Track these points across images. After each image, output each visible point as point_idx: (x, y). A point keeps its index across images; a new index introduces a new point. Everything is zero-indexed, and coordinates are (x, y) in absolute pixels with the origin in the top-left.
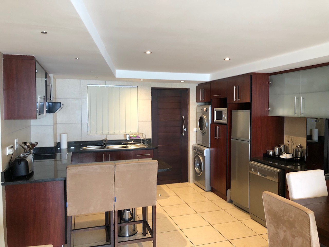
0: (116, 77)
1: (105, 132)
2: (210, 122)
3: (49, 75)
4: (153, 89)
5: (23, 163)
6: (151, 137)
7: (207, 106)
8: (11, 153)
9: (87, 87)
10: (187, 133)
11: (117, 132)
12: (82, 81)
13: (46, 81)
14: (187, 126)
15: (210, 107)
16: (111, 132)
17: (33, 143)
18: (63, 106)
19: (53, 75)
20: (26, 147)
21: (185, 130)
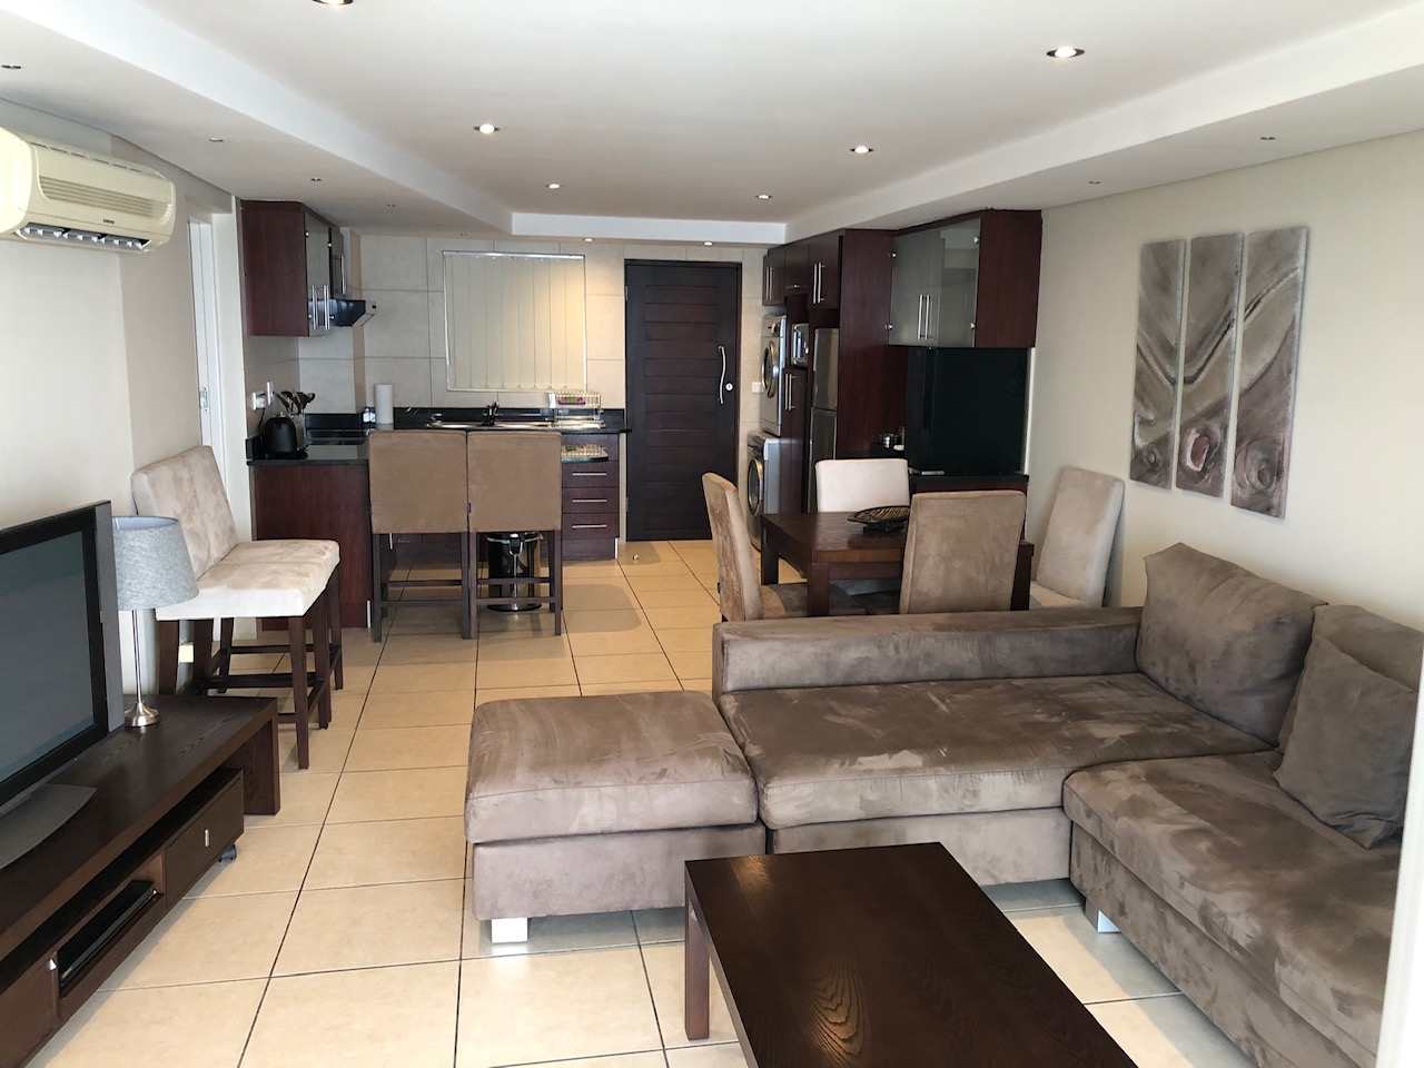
0: (513, 233)
1: (494, 387)
2: (782, 365)
3: (341, 229)
4: (631, 266)
5: (284, 428)
6: (622, 405)
7: (777, 319)
8: (262, 406)
9: (444, 257)
10: (734, 397)
11: (526, 386)
12: (429, 240)
13: (330, 248)
14: (734, 376)
15: (783, 322)
16: (511, 386)
17: (306, 393)
18: (373, 311)
19: (348, 228)
20: (289, 400)
21: (729, 387)
